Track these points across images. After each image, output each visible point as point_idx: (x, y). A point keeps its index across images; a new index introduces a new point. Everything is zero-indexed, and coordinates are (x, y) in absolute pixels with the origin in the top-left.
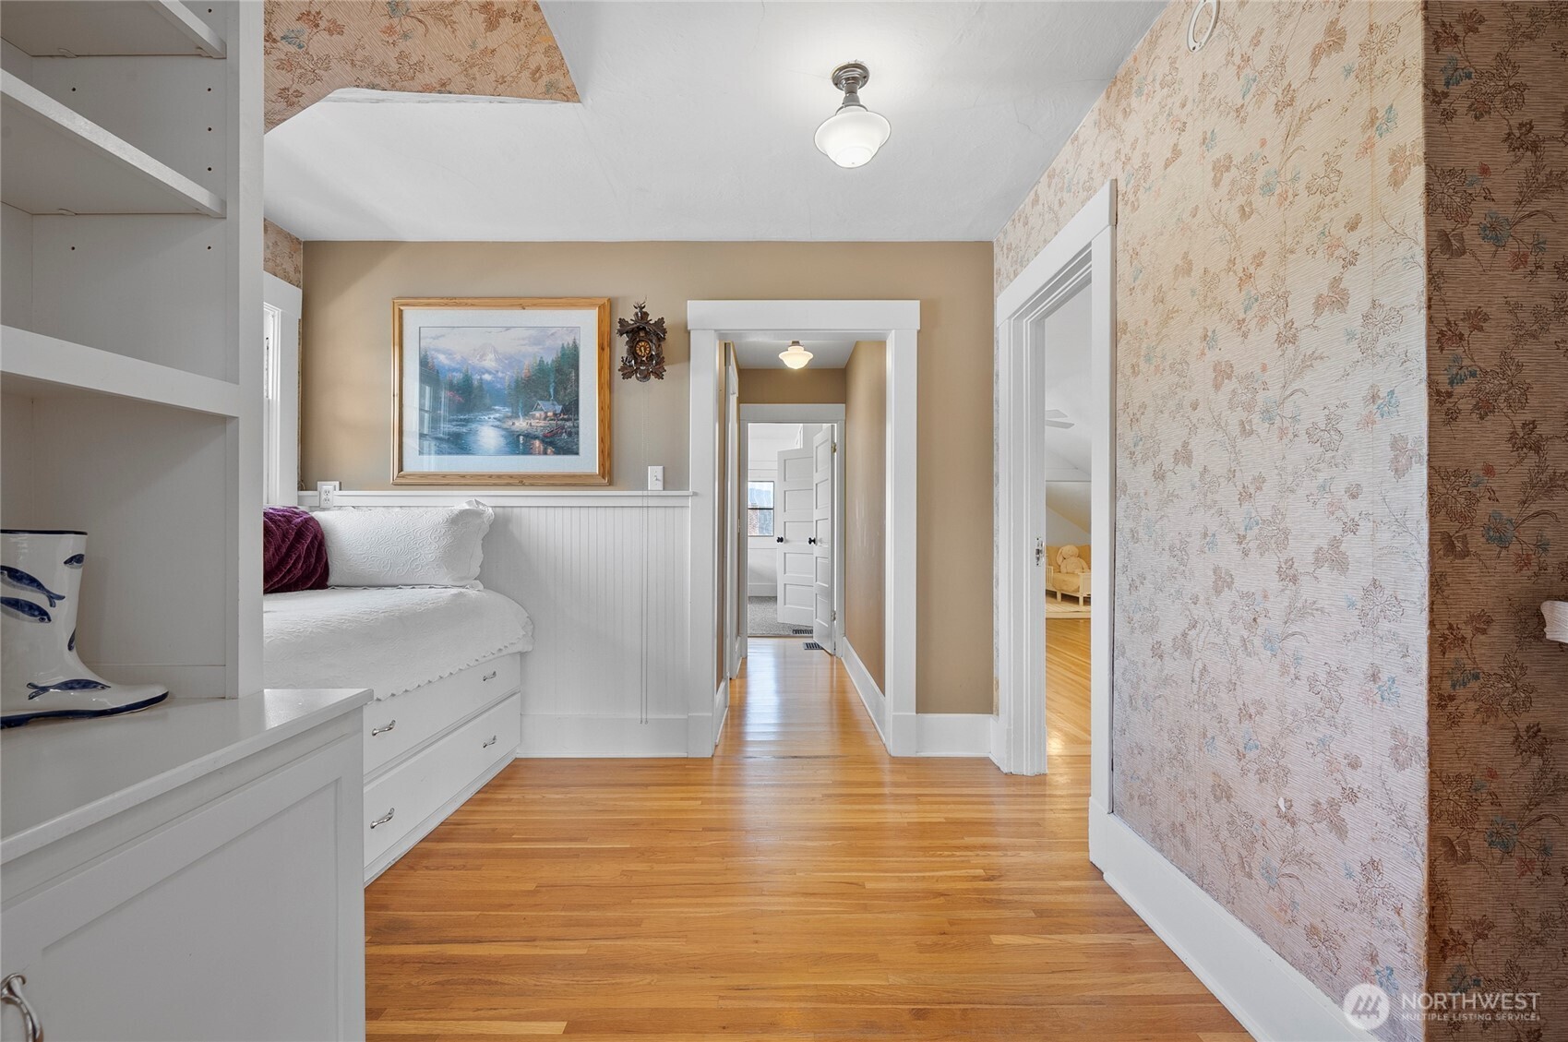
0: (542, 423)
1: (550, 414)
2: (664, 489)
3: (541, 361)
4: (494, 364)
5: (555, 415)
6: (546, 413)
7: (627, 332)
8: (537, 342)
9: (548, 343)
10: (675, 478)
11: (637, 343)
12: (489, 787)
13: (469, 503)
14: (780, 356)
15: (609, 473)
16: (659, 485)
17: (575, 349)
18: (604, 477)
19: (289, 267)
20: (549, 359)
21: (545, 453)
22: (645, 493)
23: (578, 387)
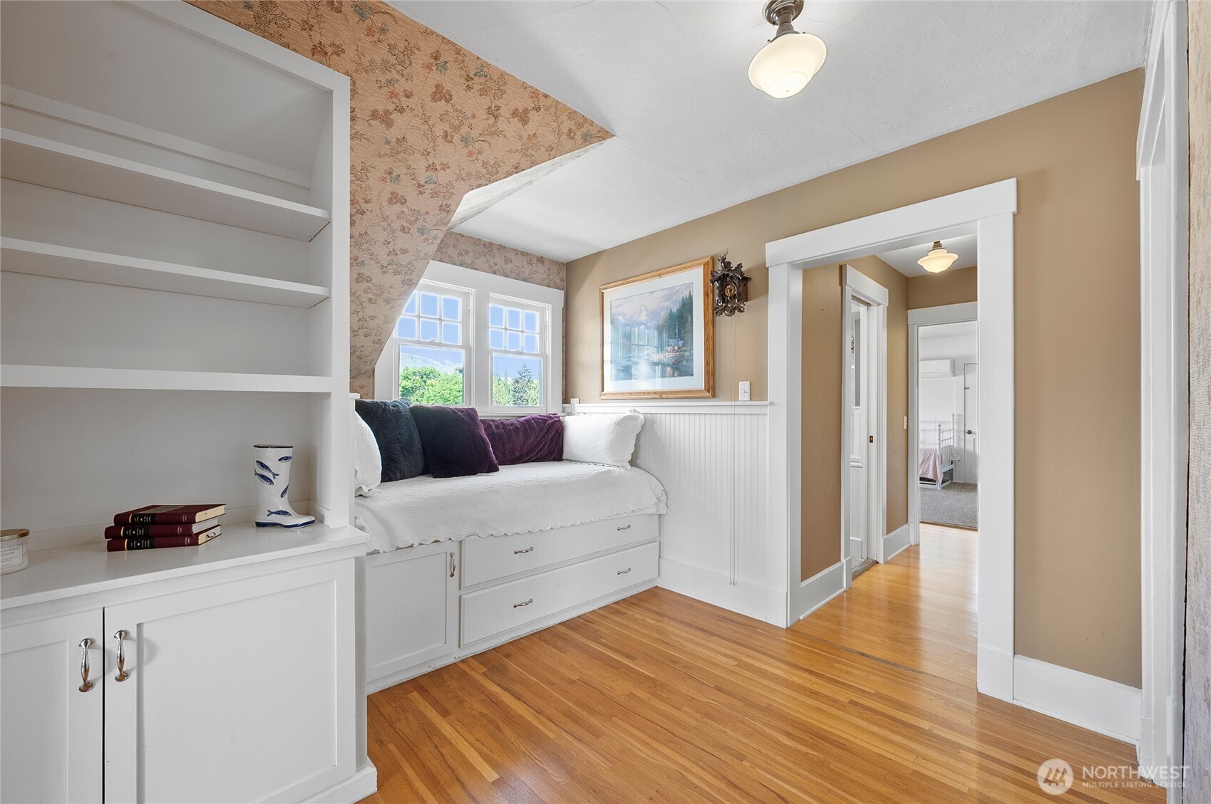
0: (672, 355)
1: (676, 348)
2: (751, 400)
3: (671, 311)
4: (645, 318)
5: (679, 348)
6: (674, 347)
7: (716, 280)
8: (668, 298)
9: (675, 298)
10: (758, 391)
11: (725, 287)
12: (625, 601)
13: (631, 411)
14: (918, 262)
15: (712, 388)
16: (747, 397)
17: (691, 298)
18: (708, 392)
19: (558, 280)
20: (675, 309)
21: (674, 376)
22: (737, 403)
23: (692, 326)
